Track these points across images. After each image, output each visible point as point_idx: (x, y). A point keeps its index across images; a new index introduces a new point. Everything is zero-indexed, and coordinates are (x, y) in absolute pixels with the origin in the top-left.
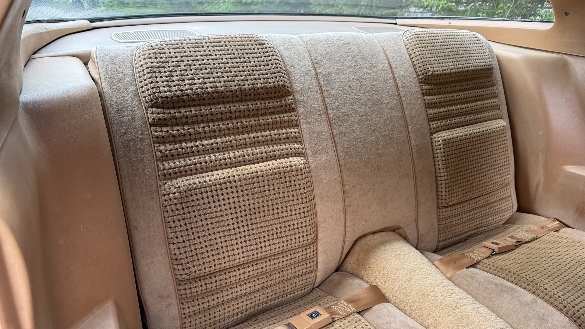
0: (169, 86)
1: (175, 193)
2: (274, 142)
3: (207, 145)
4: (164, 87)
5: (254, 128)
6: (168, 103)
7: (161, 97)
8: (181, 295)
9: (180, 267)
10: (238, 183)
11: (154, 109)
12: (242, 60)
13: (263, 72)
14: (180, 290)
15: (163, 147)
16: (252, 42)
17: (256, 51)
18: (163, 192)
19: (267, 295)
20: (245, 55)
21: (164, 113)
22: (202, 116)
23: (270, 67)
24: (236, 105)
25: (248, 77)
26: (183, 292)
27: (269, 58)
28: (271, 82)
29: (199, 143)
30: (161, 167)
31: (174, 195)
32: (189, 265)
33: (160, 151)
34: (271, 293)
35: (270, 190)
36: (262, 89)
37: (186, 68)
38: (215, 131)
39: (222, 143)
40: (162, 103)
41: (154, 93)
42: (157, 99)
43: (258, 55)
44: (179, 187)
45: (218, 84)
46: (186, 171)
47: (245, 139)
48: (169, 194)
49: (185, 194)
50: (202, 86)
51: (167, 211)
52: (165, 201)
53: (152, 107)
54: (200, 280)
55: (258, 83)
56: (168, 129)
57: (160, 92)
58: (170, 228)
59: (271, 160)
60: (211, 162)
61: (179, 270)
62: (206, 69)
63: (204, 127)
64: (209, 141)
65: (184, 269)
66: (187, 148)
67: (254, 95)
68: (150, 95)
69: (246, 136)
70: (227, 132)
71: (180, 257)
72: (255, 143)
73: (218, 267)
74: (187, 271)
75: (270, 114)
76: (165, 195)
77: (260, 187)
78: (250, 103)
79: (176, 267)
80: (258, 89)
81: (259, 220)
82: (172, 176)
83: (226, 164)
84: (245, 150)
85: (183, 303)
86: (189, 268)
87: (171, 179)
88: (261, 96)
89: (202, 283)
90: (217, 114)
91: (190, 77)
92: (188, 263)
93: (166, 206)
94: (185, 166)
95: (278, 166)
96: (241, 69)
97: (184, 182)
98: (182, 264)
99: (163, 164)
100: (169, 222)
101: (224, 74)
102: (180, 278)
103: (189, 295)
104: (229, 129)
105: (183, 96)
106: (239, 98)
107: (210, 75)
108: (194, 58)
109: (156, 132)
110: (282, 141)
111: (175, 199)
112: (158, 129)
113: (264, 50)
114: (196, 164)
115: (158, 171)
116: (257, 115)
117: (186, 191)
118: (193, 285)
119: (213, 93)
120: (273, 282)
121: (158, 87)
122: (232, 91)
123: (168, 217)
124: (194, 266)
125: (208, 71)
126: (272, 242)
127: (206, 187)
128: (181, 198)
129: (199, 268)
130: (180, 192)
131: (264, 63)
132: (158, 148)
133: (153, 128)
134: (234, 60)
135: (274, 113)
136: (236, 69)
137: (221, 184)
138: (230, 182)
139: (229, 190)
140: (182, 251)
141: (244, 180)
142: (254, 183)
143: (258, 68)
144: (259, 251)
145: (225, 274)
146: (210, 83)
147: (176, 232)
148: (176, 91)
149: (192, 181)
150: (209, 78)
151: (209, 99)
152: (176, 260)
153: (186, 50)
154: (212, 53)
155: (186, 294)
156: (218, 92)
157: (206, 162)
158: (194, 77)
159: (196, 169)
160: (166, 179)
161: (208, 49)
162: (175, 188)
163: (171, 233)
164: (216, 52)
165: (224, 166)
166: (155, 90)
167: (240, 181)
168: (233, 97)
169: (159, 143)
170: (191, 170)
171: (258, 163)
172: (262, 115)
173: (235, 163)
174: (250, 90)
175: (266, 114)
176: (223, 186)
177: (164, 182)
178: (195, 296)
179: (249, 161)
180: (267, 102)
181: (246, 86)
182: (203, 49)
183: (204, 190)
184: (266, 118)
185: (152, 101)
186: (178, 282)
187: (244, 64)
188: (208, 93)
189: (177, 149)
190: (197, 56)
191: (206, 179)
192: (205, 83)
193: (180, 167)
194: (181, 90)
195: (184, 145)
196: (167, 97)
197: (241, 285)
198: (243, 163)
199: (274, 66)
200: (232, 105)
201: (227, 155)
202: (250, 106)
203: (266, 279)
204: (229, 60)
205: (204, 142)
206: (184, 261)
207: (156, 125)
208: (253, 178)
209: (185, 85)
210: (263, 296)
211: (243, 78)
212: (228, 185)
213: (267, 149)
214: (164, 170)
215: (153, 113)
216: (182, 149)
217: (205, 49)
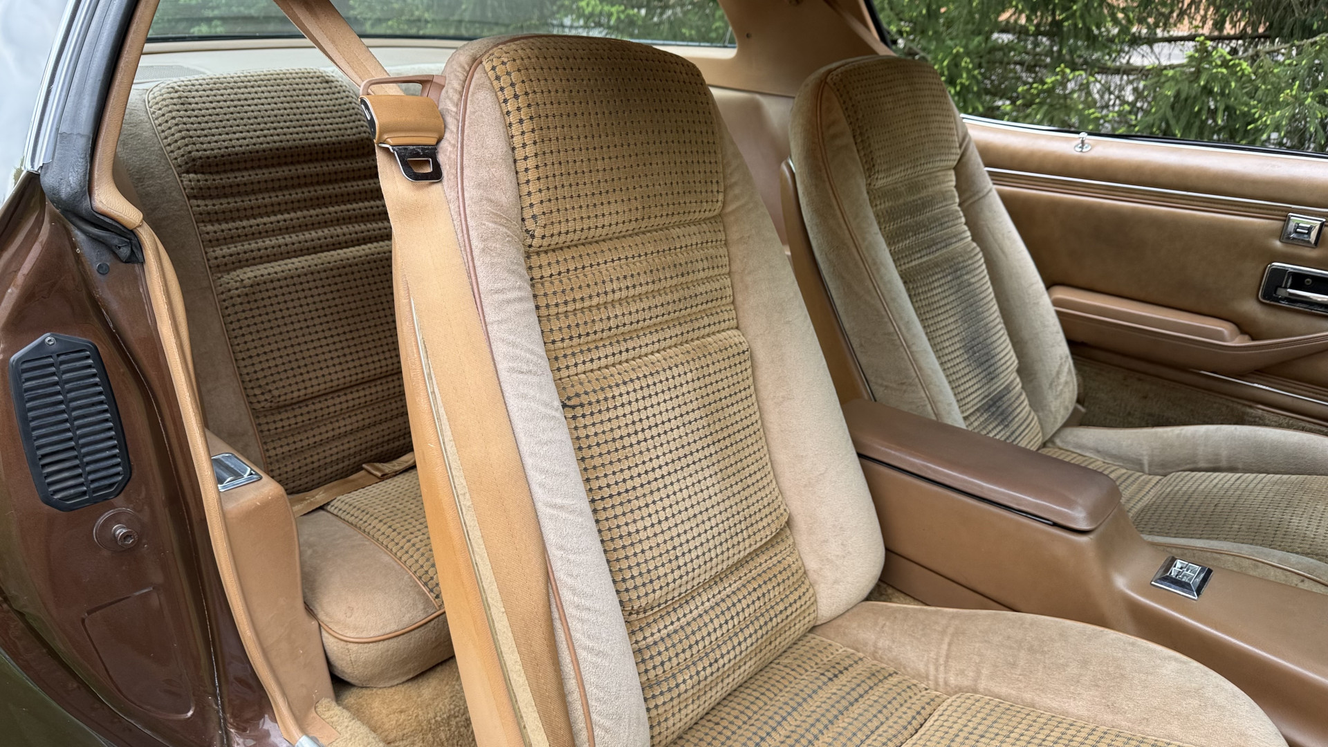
0: (209, 143)
1: (237, 289)
2: (366, 218)
3: (272, 223)
4: (202, 143)
5: (334, 199)
6: (210, 166)
7: (201, 158)
8: (262, 431)
9: (257, 391)
10: (323, 275)
11: (192, 176)
12: (304, 104)
13: (337, 120)
14: (260, 424)
15: (210, 228)
16: (315, 80)
17: (322, 91)
18: (221, 289)
19: (382, 433)
20: (307, 98)
21: (206, 180)
22: (259, 182)
23: (346, 113)
24: (305, 166)
25: (317, 128)
26: (265, 427)
27: (342, 101)
28: (350, 135)
29: (259, 220)
30: (211, 254)
31: (236, 292)
32: (269, 387)
33: (208, 233)
34: (388, 431)
35: (369, 284)
36: (339, 143)
37: (227, 117)
38: (279, 204)
39: (292, 220)
40: (202, 166)
41: (190, 152)
42: (194, 160)
43: (325, 97)
44: (242, 280)
45: (276, 138)
46: (247, 260)
47: (323, 215)
48: (229, 290)
49: (252, 290)
50: (254, 141)
51: (229, 315)
52: (224, 300)
53: (188, 172)
54: (286, 411)
55: (332, 136)
56: (214, 201)
57: (197, 151)
58: (236, 337)
59: (365, 244)
60: (280, 246)
61: (255, 395)
62: (256, 118)
63: (263, 198)
64: (273, 218)
65: (263, 394)
66: (244, 228)
67: (329, 152)
68: (183, 156)
69: (324, 210)
70: (296, 205)
71: (255, 376)
72: (338, 220)
73: (310, 390)
74: (268, 396)
75: (354, 179)
76: (222, 293)
77: (355, 280)
78: (324, 164)
79: (250, 392)
80: (334, 144)
81: (359, 326)
82: (228, 267)
83: (301, 250)
84: (326, 231)
85: (265, 443)
86: (270, 391)
87: (228, 272)
88: (339, 154)
89: (290, 414)
90: (279, 180)
91: (235, 129)
92: (267, 384)
93: (227, 308)
94: (245, 253)
95: (377, 250)
96: (305, 116)
97: (248, 274)
98: (260, 386)
99: (214, 251)
100: (234, 330)
101: (282, 124)
102: (258, 406)
103: (273, 432)
104: (299, 201)
105: (229, 155)
106: (308, 157)
107: (262, 126)
108: (236, 103)
109: (198, 206)
110: (377, 217)
111: (239, 296)
112: (200, 202)
113: (334, 90)
114: (259, 250)
115: (208, 260)
116: (336, 181)
117: (252, 286)
118: (278, 417)
119: (271, 150)
120: (389, 415)
121: (194, 144)
122: (297, 147)
123: (231, 323)
124: (277, 389)
125: (259, 120)
126: (382, 357)
127: (279, 280)
128: (247, 295)
129: (284, 391)
130: (245, 287)
131: (336, 108)
132: (204, 228)
133: (194, 202)
134: (294, 105)
135: (360, 178)
136: (298, 117)
137: (299, 276)
138: (312, 273)
139: (312, 284)
140: (258, 367)
141: (332, 270)
142: (346, 274)
143: (329, 115)
144: (365, 368)
145: (320, 402)
146: (265, 136)
147: (246, 343)
148: (220, 149)
149: (258, 273)
150: (262, 130)
151: (266, 159)
152: (250, 381)
153: (222, 91)
154: (260, 95)
155: (269, 430)
156: (277, 149)
157: (273, 247)
158: (240, 128)
159: (261, 257)
160: (220, 272)
161: (253, 90)
162: (236, 282)
163: (238, 344)
164: (266, 94)
165: (299, 253)
166: (190, 148)
167: (325, 271)
168: (298, 155)
169: (203, 222)
170: (254, 259)
171: (347, 247)
172: (342, 180)
173: (314, 248)
174: (322, 145)
175: (348, 180)
176: (303, 279)
177: (219, 275)
178: (280, 433)
179: (333, 245)
180: (348, 162)
181: (316, 141)
182: (246, 90)
183: (276, 284)
184: (349, 184)
185: (187, 163)
186: (256, 413)
187: (308, 110)
188: (264, 151)
189: (230, 230)
190: (239, 100)
191: (278, 269)
192: (258, 137)
193: (238, 254)
194: (227, 148)
195: (238, 224)
196: (208, 158)
197: (344, 419)
198: (325, 248)
199: (351, 111)
200: (299, 167)
201: (301, 237)
202: (325, 168)
203: (380, 411)
204: (286, 105)
205: (266, 219)
206: (262, 382)
207: (195, 197)
208: (344, 267)
209: (231, 140)
210: (377, 435)
211: (310, 128)
212: (310, 277)
213: (357, 228)
214: (216, 258)
215: (190, 181)
216: (237, 229)
217: (249, 90)
